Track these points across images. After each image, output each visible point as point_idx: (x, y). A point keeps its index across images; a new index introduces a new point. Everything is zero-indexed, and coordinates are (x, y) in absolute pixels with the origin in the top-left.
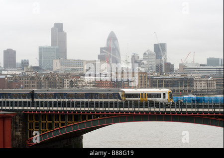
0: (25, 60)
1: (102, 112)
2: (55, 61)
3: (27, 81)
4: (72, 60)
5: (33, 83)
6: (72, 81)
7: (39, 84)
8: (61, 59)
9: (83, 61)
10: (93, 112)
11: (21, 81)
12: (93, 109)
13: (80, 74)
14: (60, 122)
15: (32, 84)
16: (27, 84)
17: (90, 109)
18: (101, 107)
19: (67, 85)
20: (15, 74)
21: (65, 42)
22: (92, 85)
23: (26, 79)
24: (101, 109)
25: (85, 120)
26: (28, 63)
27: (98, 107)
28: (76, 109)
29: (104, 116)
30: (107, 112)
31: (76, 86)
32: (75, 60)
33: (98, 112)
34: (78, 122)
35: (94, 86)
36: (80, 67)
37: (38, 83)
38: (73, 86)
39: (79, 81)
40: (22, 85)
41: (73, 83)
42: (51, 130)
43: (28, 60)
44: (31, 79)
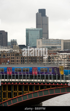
0: (14, 40)
1: (52, 83)
2: (38, 41)
3: (13, 57)
4: (52, 39)
5: (18, 58)
6: (49, 57)
7: (23, 59)
8: (43, 38)
9: (60, 40)
10: (44, 83)
11: (8, 57)
12: (44, 81)
13: (57, 51)
14: (18, 91)
15: (17, 60)
16: (13, 60)
17: (41, 81)
18: (51, 79)
19: (45, 60)
20: (4, 51)
21: (47, 25)
22: (66, 60)
23: (12, 56)
24: (50, 81)
25: (38, 90)
26: (16, 42)
27: (48, 79)
28: (30, 80)
29: (53, 86)
30: (56, 83)
31: (53, 61)
32: (54, 40)
33: (48, 83)
34: (32, 92)
35: (68, 61)
36: (58, 45)
37: (21, 58)
38: (50, 61)
39: (55, 57)
40: (8, 60)
41: (50, 59)
42: (11, 99)
43: (16, 40)
44: (16, 55)
